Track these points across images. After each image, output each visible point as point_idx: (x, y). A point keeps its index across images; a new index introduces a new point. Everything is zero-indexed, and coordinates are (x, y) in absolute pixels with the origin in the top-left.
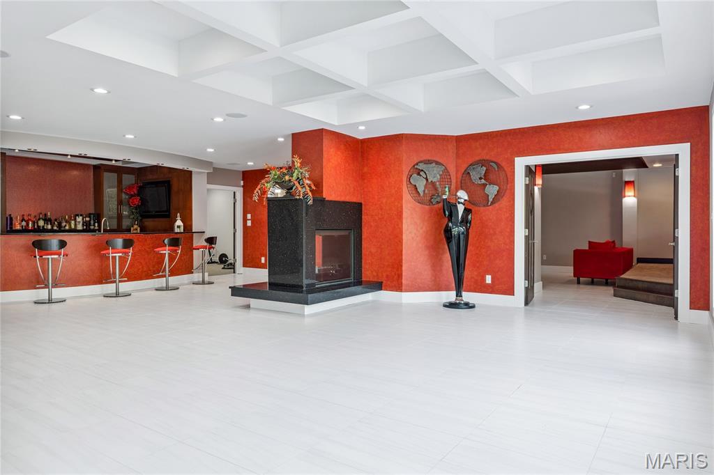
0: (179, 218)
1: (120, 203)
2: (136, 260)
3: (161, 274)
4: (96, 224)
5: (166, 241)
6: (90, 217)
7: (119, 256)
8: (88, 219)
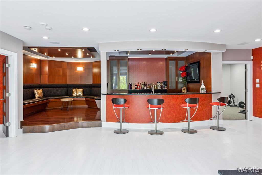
0: (203, 83)
1: (177, 75)
2: (172, 110)
3: (185, 120)
4: (166, 87)
5: (187, 100)
6: (163, 83)
7: (156, 109)
8: (162, 84)
